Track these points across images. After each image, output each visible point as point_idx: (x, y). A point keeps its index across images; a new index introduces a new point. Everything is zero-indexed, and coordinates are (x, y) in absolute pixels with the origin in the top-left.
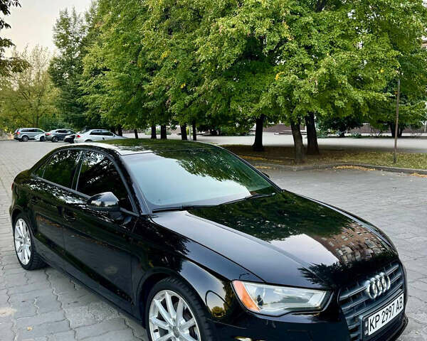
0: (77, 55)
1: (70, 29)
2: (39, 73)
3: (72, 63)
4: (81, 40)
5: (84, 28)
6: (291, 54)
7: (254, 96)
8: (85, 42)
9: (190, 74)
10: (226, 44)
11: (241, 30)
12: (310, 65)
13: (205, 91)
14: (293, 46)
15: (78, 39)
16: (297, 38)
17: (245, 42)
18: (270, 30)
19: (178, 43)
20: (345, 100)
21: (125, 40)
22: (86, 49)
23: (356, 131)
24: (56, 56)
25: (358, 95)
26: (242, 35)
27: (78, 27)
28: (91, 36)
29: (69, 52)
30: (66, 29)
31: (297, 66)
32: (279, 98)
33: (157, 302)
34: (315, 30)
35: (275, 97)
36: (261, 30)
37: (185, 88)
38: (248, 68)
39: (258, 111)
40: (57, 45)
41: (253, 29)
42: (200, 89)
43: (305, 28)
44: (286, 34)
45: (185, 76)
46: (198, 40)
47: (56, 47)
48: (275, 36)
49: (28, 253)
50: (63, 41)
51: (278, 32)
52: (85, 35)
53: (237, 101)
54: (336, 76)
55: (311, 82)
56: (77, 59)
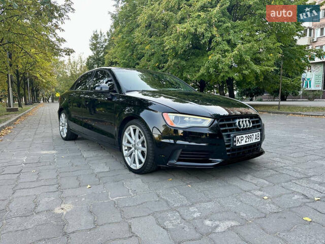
0: (102, 55)
1: (99, 40)
2: (81, 66)
3: (99, 59)
4: (104, 46)
5: (106, 40)
6: (218, 44)
7: (197, 69)
8: (106, 48)
9: (161, 58)
10: (181, 39)
11: (189, 30)
12: (229, 50)
13: (169, 66)
14: (219, 39)
15: (103, 46)
16: (221, 35)
17: (191, 37)
18: (206, 30)
19: (155, 41)
20: (249, 71)
21: (127, 42)
22: (107, 51)
23: (259, 97)
24: (91, 55)
25: (257, 68)
26: (190, 33)
27: (103, 39)
28: (109, 44)
29: (98, 53)
30: (96, 40)
31: (221, 51)
32: (211, 69)
33: (126, 134)
34: (232, 31)
35: (208, 68)
36: (201, 30)
37: (158, 65)
38: (193, 54)
39: (199, 77)
40: (91, 49)
41: (196, 30)
42: (166, 65)
43: (227, 29)
44: (215, 33)
45: (158, 59)
46: (165, 38)
47: (91, 51)
48: (209, 34)
49: (65, 131)
50: (94, 47)
51: (211, 32)
52: (106, 44)
53: (187, 72)
54: (244, 56)
55: (229, 59)
56: (102, 57)
